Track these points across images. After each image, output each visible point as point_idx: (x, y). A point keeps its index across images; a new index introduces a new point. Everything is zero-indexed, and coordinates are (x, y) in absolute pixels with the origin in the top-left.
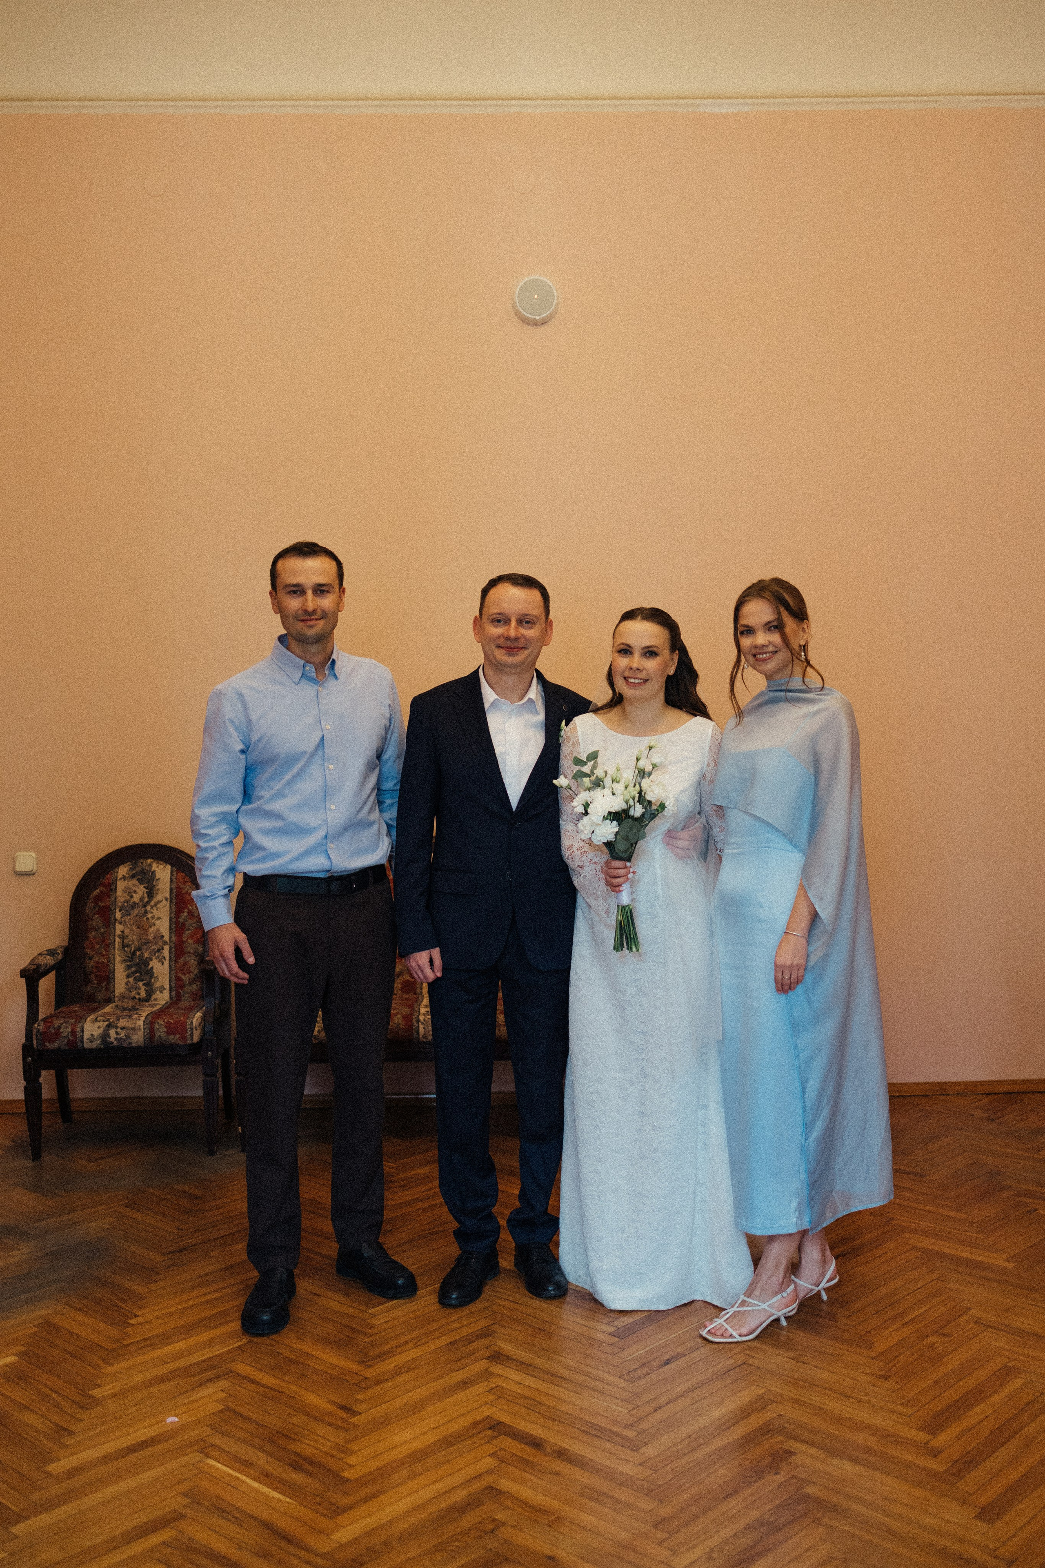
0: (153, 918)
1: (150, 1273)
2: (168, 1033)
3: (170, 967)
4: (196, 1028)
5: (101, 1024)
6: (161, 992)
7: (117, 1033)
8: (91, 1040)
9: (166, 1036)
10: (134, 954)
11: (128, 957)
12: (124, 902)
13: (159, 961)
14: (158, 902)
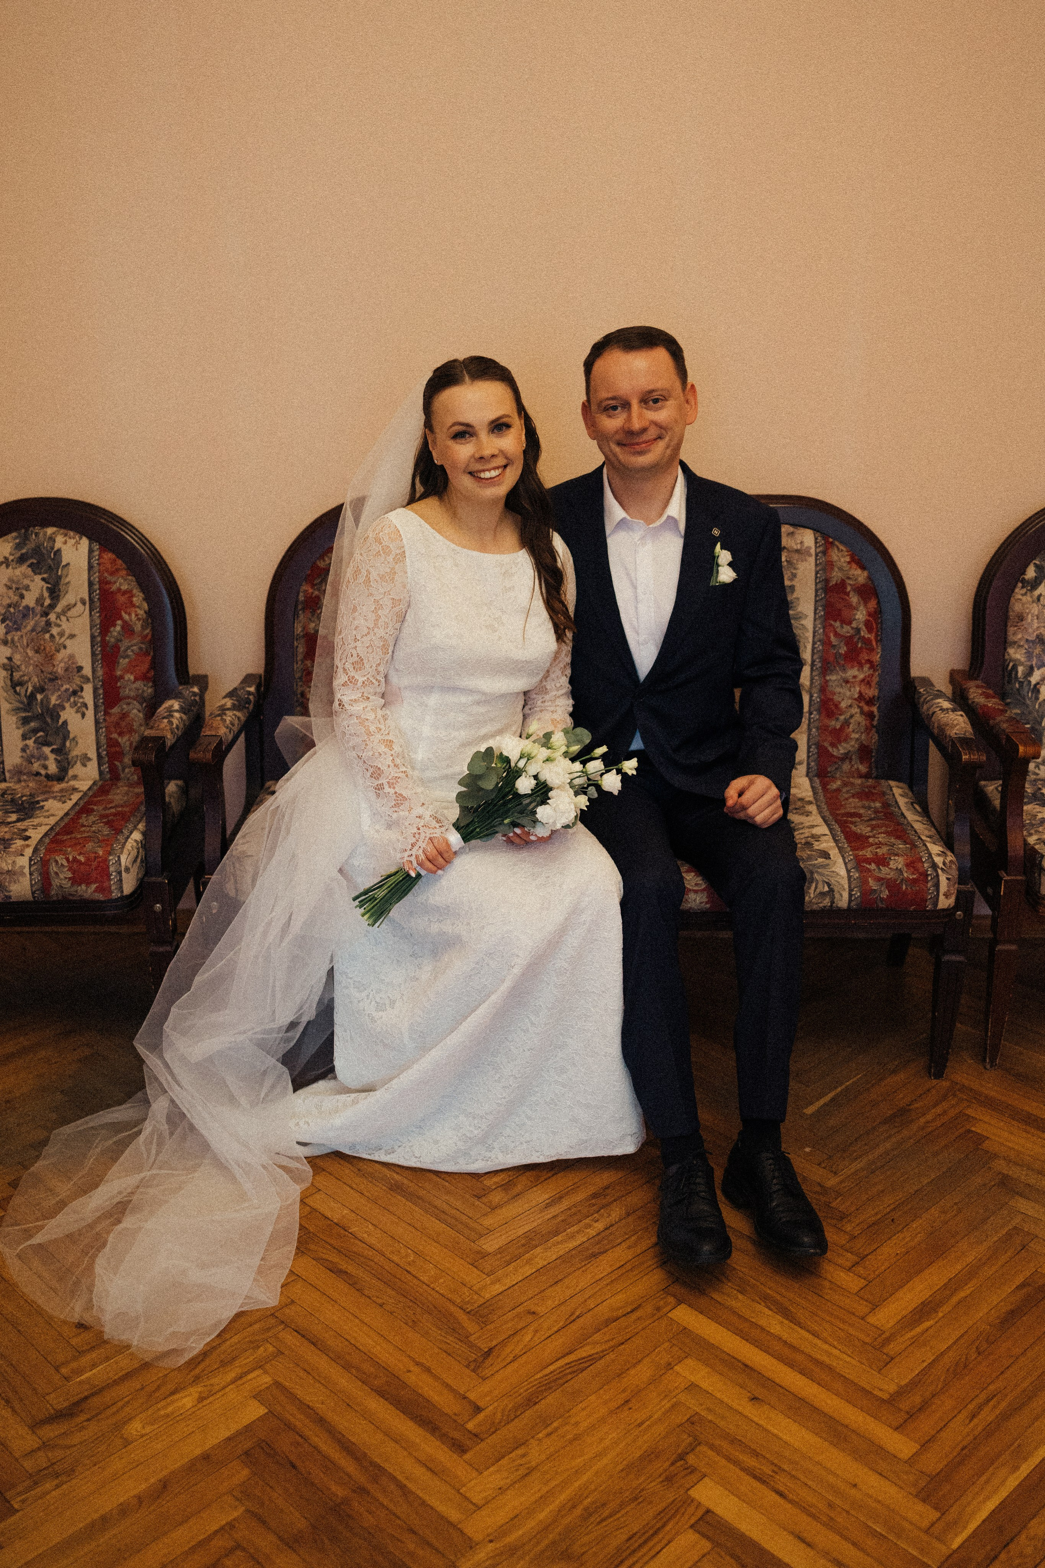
0: (62, 634)
2: (75, 880)
3: (97, 722)
4: (128, 869)
6: (85, 765)
9: (72, 884)
10: (32, 697)
11: (22, 703)
12: (9, 606)
13: (77, 712)
14: (69, 607)
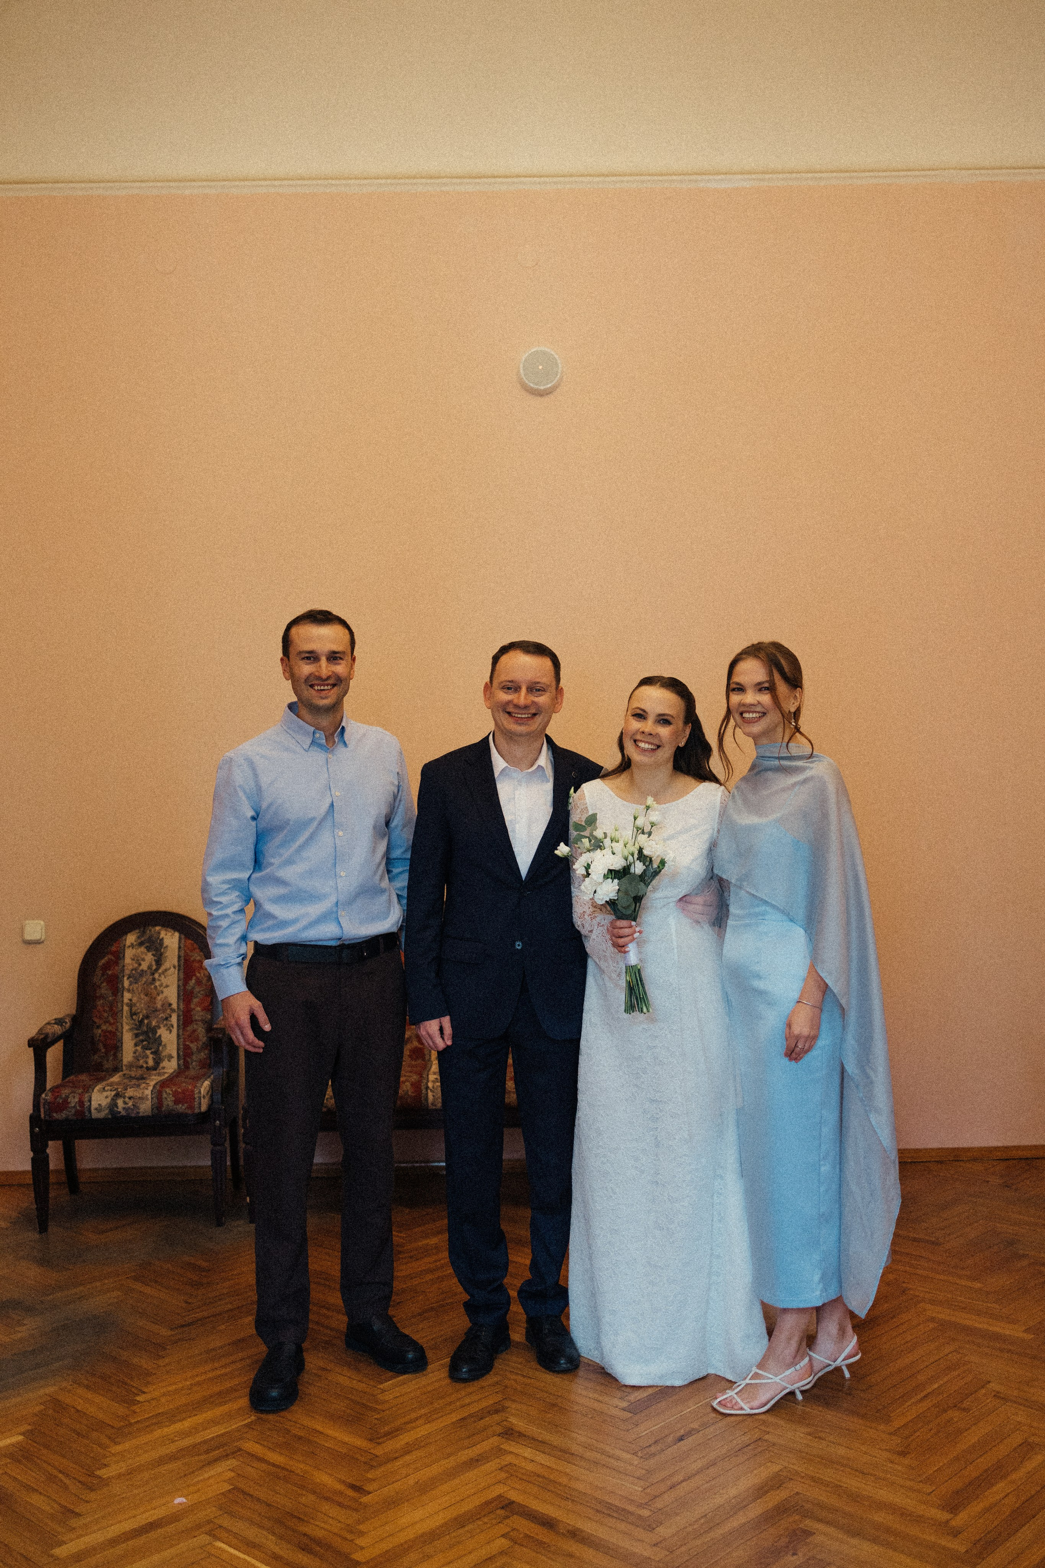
0: (161, 985)
1: (158, 1348)
2: (176, 1102)
3: (178, 1036)
4: (204, 1097)
5: (109, 1093)
6: (169, 1061)
7: (125, 1103)
8: (99, 1109)
9: (174, 1105)
10: (141, 1022)
11: (136, 1025)
12: (132, 970)
13: (167, 1030)
14: (166, 970)
